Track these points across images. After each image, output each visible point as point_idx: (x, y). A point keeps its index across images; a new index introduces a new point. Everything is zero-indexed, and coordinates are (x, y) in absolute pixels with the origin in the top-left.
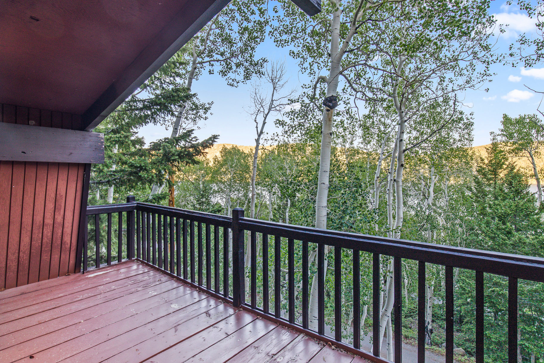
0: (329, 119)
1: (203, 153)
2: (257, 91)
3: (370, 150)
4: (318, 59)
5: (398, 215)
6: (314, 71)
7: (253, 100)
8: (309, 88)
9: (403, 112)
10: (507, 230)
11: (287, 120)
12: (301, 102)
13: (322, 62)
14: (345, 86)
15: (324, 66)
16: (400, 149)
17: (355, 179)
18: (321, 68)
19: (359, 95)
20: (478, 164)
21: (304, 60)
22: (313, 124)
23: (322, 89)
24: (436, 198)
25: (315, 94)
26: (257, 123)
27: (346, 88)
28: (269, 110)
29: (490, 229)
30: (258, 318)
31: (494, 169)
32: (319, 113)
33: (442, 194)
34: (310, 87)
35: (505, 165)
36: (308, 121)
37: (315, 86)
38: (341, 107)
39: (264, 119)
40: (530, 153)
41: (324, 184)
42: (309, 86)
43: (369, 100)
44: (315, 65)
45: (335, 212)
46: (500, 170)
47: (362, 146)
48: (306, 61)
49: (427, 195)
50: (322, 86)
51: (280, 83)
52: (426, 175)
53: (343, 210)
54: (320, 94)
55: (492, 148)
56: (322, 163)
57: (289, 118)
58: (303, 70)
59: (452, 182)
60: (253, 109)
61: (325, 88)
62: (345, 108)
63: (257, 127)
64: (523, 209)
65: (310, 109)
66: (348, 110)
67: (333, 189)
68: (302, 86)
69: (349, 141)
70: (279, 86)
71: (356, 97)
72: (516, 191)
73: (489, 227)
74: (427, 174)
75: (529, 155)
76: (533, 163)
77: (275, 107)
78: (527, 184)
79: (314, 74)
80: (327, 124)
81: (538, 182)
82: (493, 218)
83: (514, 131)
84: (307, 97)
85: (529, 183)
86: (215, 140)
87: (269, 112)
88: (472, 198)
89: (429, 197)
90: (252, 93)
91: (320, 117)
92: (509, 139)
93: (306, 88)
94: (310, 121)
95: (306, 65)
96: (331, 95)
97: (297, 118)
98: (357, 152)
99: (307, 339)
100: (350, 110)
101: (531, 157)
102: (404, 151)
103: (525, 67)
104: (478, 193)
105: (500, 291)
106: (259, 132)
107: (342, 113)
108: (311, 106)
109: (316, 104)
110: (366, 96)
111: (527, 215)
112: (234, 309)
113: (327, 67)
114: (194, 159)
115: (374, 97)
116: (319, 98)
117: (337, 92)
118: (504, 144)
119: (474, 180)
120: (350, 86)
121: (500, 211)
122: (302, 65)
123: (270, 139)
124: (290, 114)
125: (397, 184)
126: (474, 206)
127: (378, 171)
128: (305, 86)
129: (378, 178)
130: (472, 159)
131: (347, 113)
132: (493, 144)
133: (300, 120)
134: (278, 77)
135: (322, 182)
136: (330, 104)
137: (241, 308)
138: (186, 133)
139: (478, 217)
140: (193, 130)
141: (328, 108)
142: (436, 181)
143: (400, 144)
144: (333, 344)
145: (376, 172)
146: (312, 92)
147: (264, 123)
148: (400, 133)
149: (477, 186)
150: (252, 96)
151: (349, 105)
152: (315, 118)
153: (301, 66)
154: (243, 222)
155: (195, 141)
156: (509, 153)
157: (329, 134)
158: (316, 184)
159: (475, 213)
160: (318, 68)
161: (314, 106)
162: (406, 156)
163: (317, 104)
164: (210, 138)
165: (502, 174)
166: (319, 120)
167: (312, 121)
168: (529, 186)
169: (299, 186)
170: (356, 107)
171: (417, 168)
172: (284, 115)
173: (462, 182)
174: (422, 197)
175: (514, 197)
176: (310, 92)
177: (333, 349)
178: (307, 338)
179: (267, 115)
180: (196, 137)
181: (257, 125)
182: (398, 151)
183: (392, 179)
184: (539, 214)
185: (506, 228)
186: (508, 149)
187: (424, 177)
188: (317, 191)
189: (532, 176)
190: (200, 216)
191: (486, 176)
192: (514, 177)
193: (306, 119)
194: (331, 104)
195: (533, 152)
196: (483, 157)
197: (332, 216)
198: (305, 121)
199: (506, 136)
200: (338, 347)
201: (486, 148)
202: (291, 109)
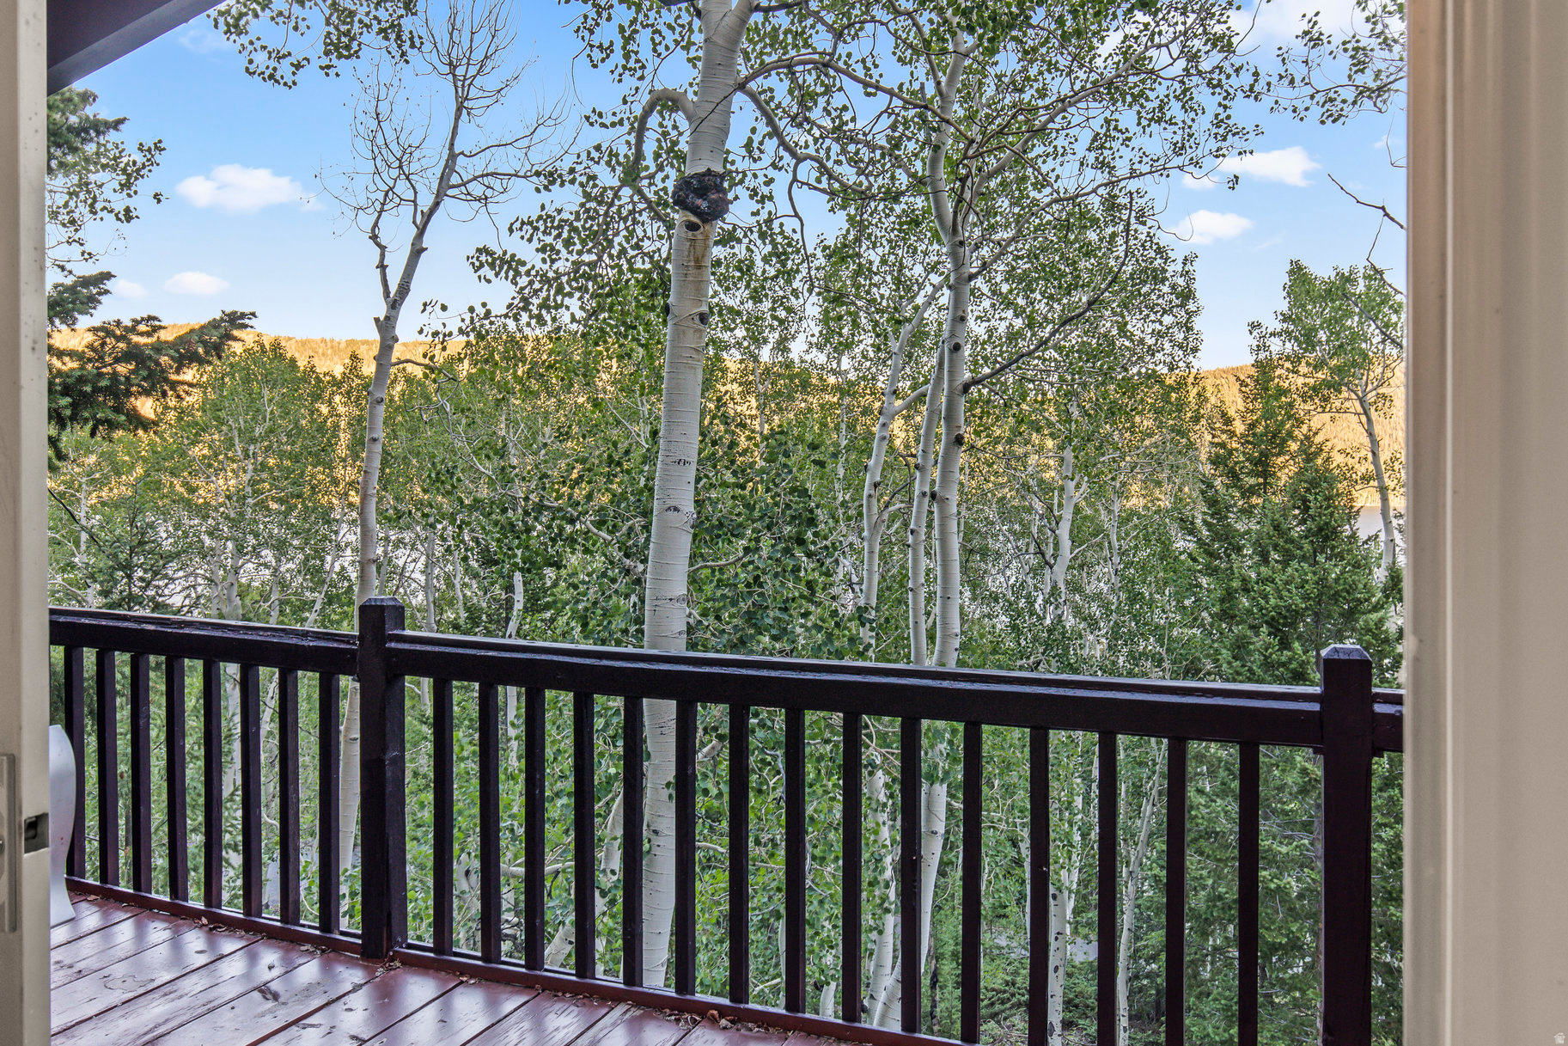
0: (697, 260)
1: (174, 385)
2: (384, 108)
3: (852, 376)
4: (652, 14)
5: (945, 624)
6: (638, 61)
7: (364, 148)
8: (613, 125)
9: (962, 243)
10: (1293, 665)
11: (529, 254)
12: (584, 179)
13: (670, 27)
14: (754, 131)
15: (677, 43)
16: (951, 381)
17: (793, 490)
18: (667, 48)
19: (807, 171)
20: (1214, 437)
21: (599, 14)
22: (631, 270)
23: (665, 134)
24: (1081, 565)
25: (639, 155)
26: (383, 248)
27: (757, 138)
28: (438, 195)
29: (1243, 666)
30: (462, 982)
31: (1261, 453)
32: (657, 228)
33: (1100, 546)
34: (621, 122)
35: (1294, 439)
36: (611, 256)
37: (643, 120)
38: (741, 212)
39: (414, 231)
40: (1362, 400)
41: (676, 509)
42: (616, 120)
43: (842, 195)
44: (644, 37)
45: (718, 618)
46: (1281, 459)
47: (821, 359)
48: (609, 19)
49: (1050, 551)
50: (668, 124)
51: (490, 82)
52: (1049, 475)
53: (748, 612)
54: (657, 156)
55: (1257, 381)
56: (669, 431)
57: (535, 244)
58: (597, 55)
59: (1136, 502)
60: (364, 188)
61: (681, 134)
62: (753, 214)
63: (382, 267)
64: (1337, 593)
65: (619, 212)
66: (769, 221)
67: (709, 531)
68: (587, 118)
69: (773, 337)
70: (481, 94)
71: (795, 179)
72: (1320, 529)
73: (1242, 659)
74: (1053, 473)
75: (1360, 410)
76: (1371, 434)
77: (464, 184)
78: (1352, 507)
79: (639, 73)
80: (690, 278)
81: (1385, 500)
82: (1255, 628)
83: (1318, 322)
84: (608, 163)
85: (1357, 505)
86: (236, 333)
87: (437, 204)
88: (1194, 560)
89: (1055, 557)
90: (361, 117)
91: (658, 244)
92: (1306, 350)
93: (603, 125)
94: (619, 258)
95: (607, 33)
96: (701, 169)
97: (568, 243)
98: (800, 380)
99: (640, 1017)
100: (776, 224)
101: (1366, 413)
102: (966, 388)
103: (1323, 122)
104: (1213, 540)
105: (1271, 880)
106: (393, 289)
107: (745, 236)
108: (625, 200)
109: (640, 192)
110: (831, 177)
111: (1350, 615)
112: (366, 968)
113: (687, 48)
114: (134, 409)
115: (861, 184)
116: (653, 169)
117: (728, 152)
118: (1288, 365)
119: (1203, 492)
120: (770, 135)
121: (1272, 601)
122: (592, 32)
123: (455, 332)
124: (536, 229)
125: (941, 511)
126: (1201, 587)
127: (876, 463)
128: (600, 115)
129: (876, 485)
130: (1196, 419)
131: (762, 236)
132: (1258, 364)
133: (580, 253)
134: (478, 56)
135: (671, 503)
136: (699, 202)
137: (392, 959)
138: (72, 289)
139: (1212, 625)
140: (108, 276)
141: (694, 219)
142: (1078, 497)
143: (951, 361)
144: (722, 1015)
145: (871, 463)
146: (628, 142)
147: (417, 252)
148: (954, 320)
149: (1212, 516)
150: (361, 129)
151: (769, 206)
152: (637, 247)
153: (587, 34)
154: (406, 646)
155: (149, 334)
156: (1305, 398)
157: (697, 319)
158: (647, 514)
159: (1205, 614)
160: (655, 50)
161: (636, 198)
162: (973, 403)
163: (646, 191)
164: (214, 325)
165: (1286, 471)
166: (656, 257)
167: (629, 261)
168: (1358, 512)
169: (572, 521)
170: (796, 215)
171: (1019, 451)
172: (511, 230)
173: (1165, 503)
174: (1034, 561)
175: (1315, 552)
176: (620, 141)
177: (725, 1028)
178: (639, 1012)
179: (428, 216)
180: (155, 318)
181: (383, 256)
182: (945, 386)
183: (927, 489)
184: (1382, 607)
185: (1290, 660)
186: (1300, 385)
187: (1041, 482)
188: (648, 540)
189: (1366, 479)
190: (218, 634)
191: (1239, 480)
192: (1313, 484)
193: (604, 250)
194: (703, 204)
195: (1371, 397)
196: (1232, 413)
197: (708, 635)
198: (600, 258)
199: (1296, 339)
200: (739, 1020)
201: (1238, 379)
202: (543, 207)
